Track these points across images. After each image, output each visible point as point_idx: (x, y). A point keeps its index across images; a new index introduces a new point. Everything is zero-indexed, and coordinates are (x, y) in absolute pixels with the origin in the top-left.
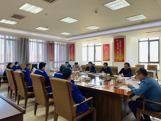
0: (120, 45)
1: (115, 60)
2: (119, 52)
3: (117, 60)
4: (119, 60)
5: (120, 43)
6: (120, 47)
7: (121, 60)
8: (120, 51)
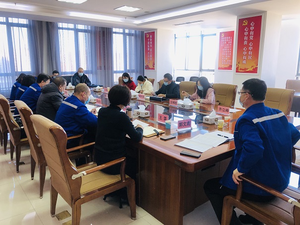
0: (252, 33)
1: (237, 69)
2: (248, 50)
3: (241, 69)
4: (245, 69)
5: (252, 28)
6: (251, 38)
7: (251, 69)
8: (250, 48)
